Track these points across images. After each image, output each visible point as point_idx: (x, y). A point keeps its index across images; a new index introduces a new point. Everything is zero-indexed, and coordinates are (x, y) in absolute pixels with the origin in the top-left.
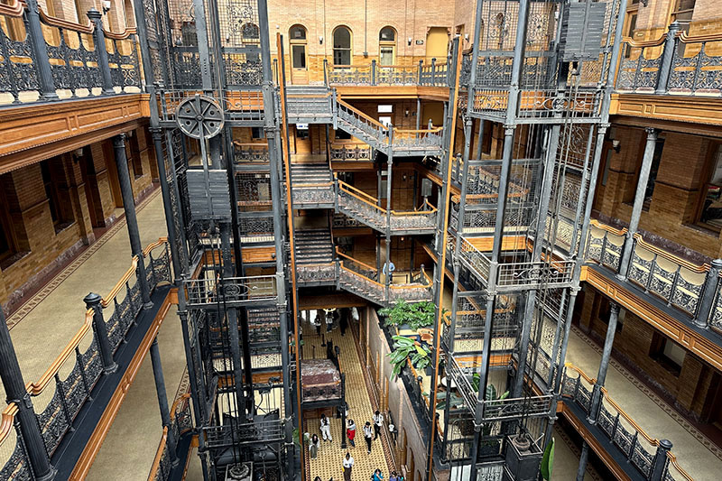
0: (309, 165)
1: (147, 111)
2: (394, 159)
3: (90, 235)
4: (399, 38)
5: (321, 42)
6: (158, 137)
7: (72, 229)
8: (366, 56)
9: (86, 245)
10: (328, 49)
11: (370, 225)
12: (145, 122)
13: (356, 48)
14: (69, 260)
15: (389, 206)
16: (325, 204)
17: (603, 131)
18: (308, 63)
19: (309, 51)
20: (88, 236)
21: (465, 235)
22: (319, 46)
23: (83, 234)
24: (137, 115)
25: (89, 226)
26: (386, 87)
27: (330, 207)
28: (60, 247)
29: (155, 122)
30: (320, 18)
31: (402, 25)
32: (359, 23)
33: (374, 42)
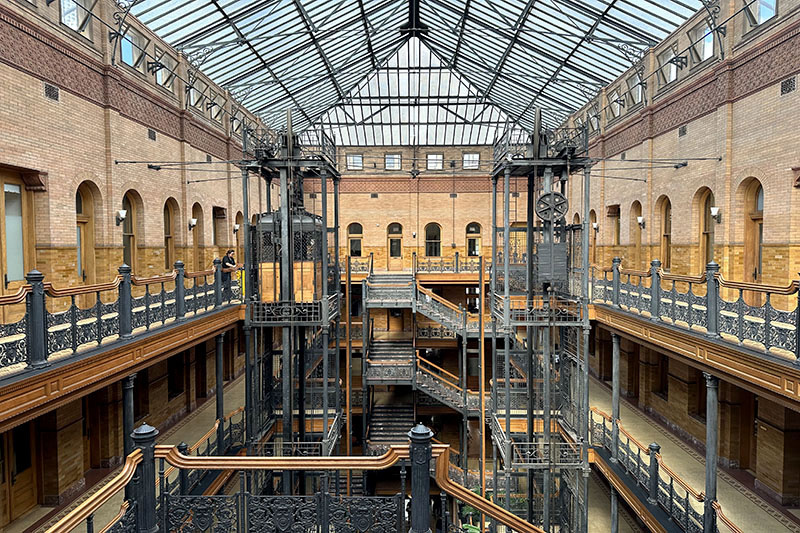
0: (395, 343)
1: (243, 316)
2: (468, 339)
3: (193, 404)
4: (484, 232)
5: (414, 236)
6: (248, 333)
7: (182, 397)
8: (454, 247)
9: (189, 411)
10: (422, 241)
11: (447, 403)
12: (241, 323)
13: (445, 240)
14: (174, 422)
15: (465, 385)
16: (404, 380)
17: (587, 332)
18: (403, 253)
19: (404, 243)
20: (192, 404)
21: (498, 416)
22: (413, 239)
23: (188, 403)
24: (236, 319)
25: (193, 396)
26: (468, 274)
27: (409, 383)
28: (169, 413)
29: (247, 323)
30: (414, 217)
31: (486, 221)
32: (447, 220)
33: (461, 235)
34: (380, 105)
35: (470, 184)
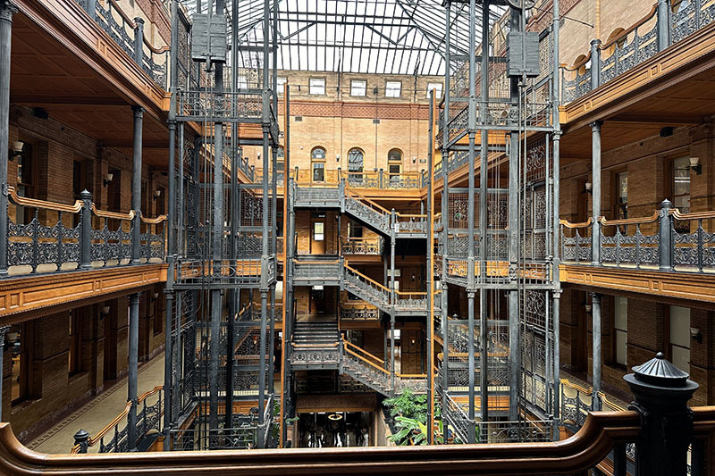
1: (167, 106)
2: (397, 240)
4: (405, 158)
5: (338, 160)
6: (173, 127)
8: (376, 171)
10: (344, 165)
13: (368, 165)
16: (331, 281)
17: (557, 137)
18: (326, 177)
19: (328, 167)
22: (336, 163)
26: (392, 191)
27: (336, 284)
29: (171, 116)
30: (338, 141)
31: (407, 147)
32: (370, 145)
33: (383, 161)
34: (307, 21)
35: (392, 111)
